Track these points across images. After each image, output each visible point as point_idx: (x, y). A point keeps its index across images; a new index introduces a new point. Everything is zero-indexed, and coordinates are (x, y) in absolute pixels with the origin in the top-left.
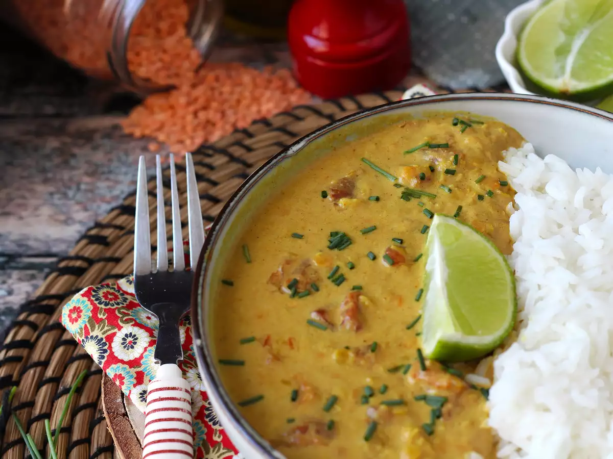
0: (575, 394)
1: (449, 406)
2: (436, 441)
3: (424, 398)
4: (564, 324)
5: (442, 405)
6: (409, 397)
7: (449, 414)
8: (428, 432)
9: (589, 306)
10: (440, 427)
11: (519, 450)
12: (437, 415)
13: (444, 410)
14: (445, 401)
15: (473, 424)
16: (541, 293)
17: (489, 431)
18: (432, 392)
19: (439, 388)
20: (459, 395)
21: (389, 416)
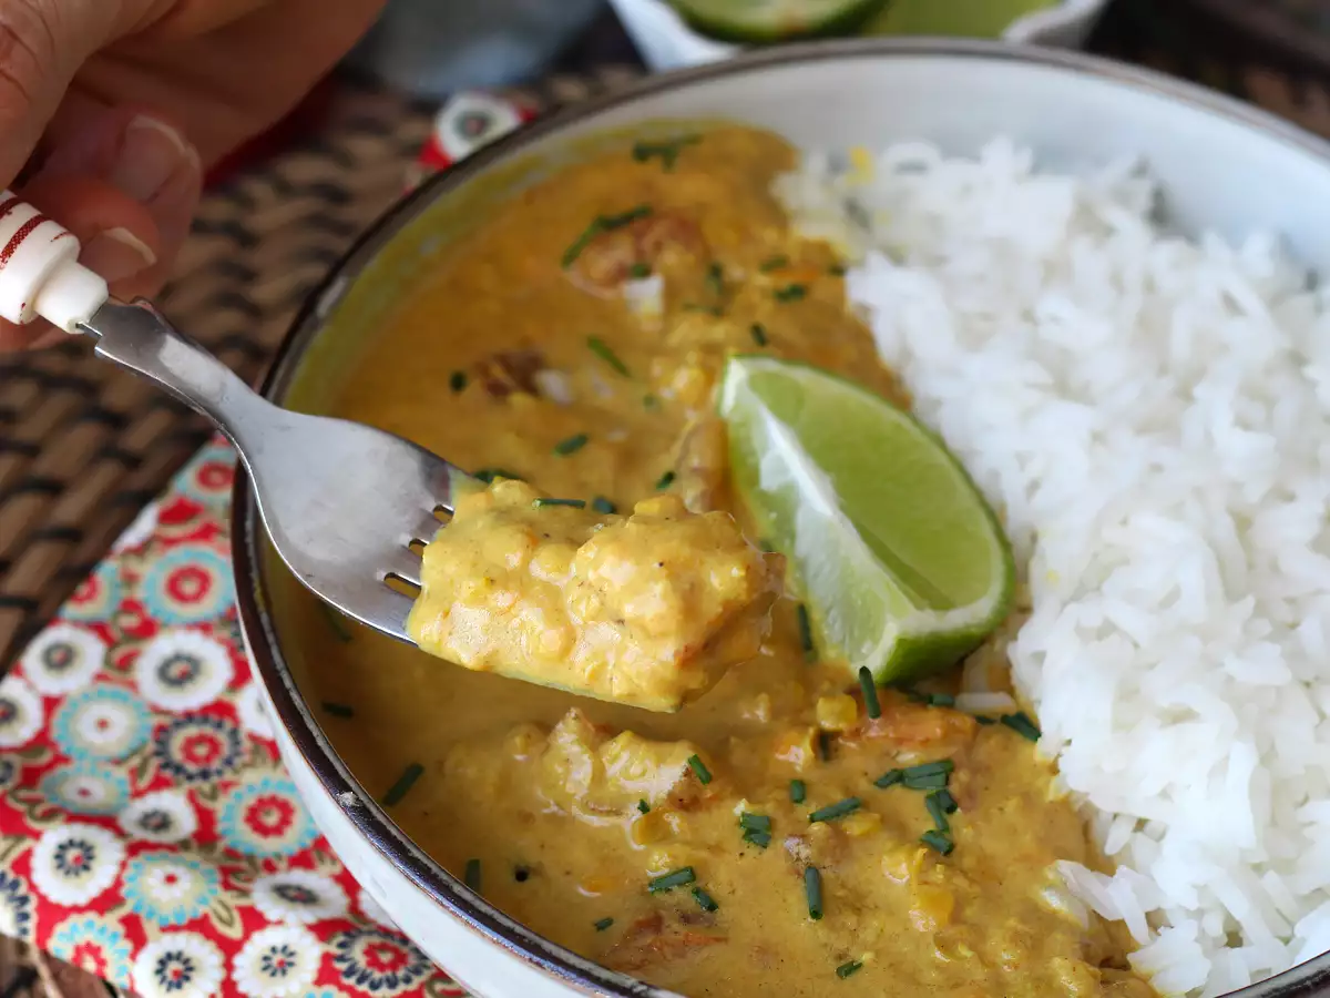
0: (1233, 666)
1: (962, 776)
2: (968, 862)
3: (900, 777)
4: (1124, 522)
5: (947, 781)
6: (864, 787)
7: (970, 793)
8: (942, 848)
9: (1157, 468)
10: (963, 827)
11: (1141, 824)
12: (945, 804)
13: (954, 789)
14: (947, 769)
15: (1029, 799)
16: (1034, 469)
17: (1066, 803)
18: (908, 758)
19: (926, 742)
20: (969, 747)
21: (841, 844)
